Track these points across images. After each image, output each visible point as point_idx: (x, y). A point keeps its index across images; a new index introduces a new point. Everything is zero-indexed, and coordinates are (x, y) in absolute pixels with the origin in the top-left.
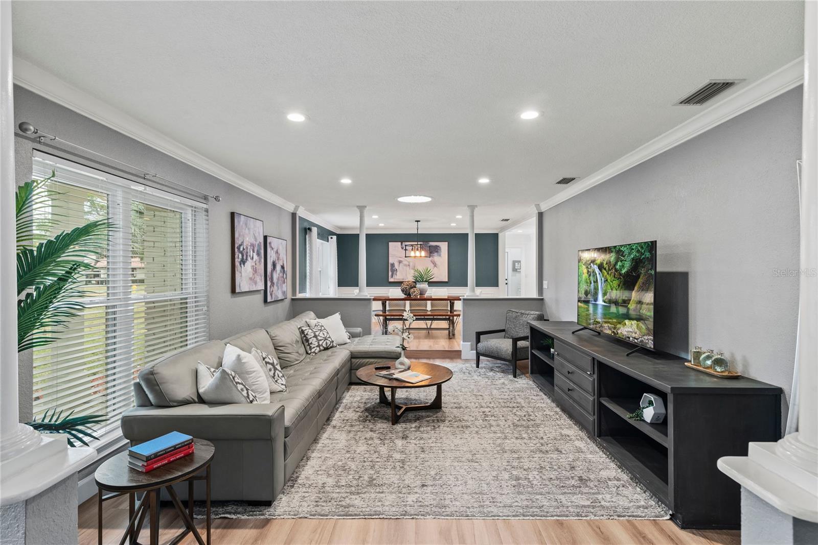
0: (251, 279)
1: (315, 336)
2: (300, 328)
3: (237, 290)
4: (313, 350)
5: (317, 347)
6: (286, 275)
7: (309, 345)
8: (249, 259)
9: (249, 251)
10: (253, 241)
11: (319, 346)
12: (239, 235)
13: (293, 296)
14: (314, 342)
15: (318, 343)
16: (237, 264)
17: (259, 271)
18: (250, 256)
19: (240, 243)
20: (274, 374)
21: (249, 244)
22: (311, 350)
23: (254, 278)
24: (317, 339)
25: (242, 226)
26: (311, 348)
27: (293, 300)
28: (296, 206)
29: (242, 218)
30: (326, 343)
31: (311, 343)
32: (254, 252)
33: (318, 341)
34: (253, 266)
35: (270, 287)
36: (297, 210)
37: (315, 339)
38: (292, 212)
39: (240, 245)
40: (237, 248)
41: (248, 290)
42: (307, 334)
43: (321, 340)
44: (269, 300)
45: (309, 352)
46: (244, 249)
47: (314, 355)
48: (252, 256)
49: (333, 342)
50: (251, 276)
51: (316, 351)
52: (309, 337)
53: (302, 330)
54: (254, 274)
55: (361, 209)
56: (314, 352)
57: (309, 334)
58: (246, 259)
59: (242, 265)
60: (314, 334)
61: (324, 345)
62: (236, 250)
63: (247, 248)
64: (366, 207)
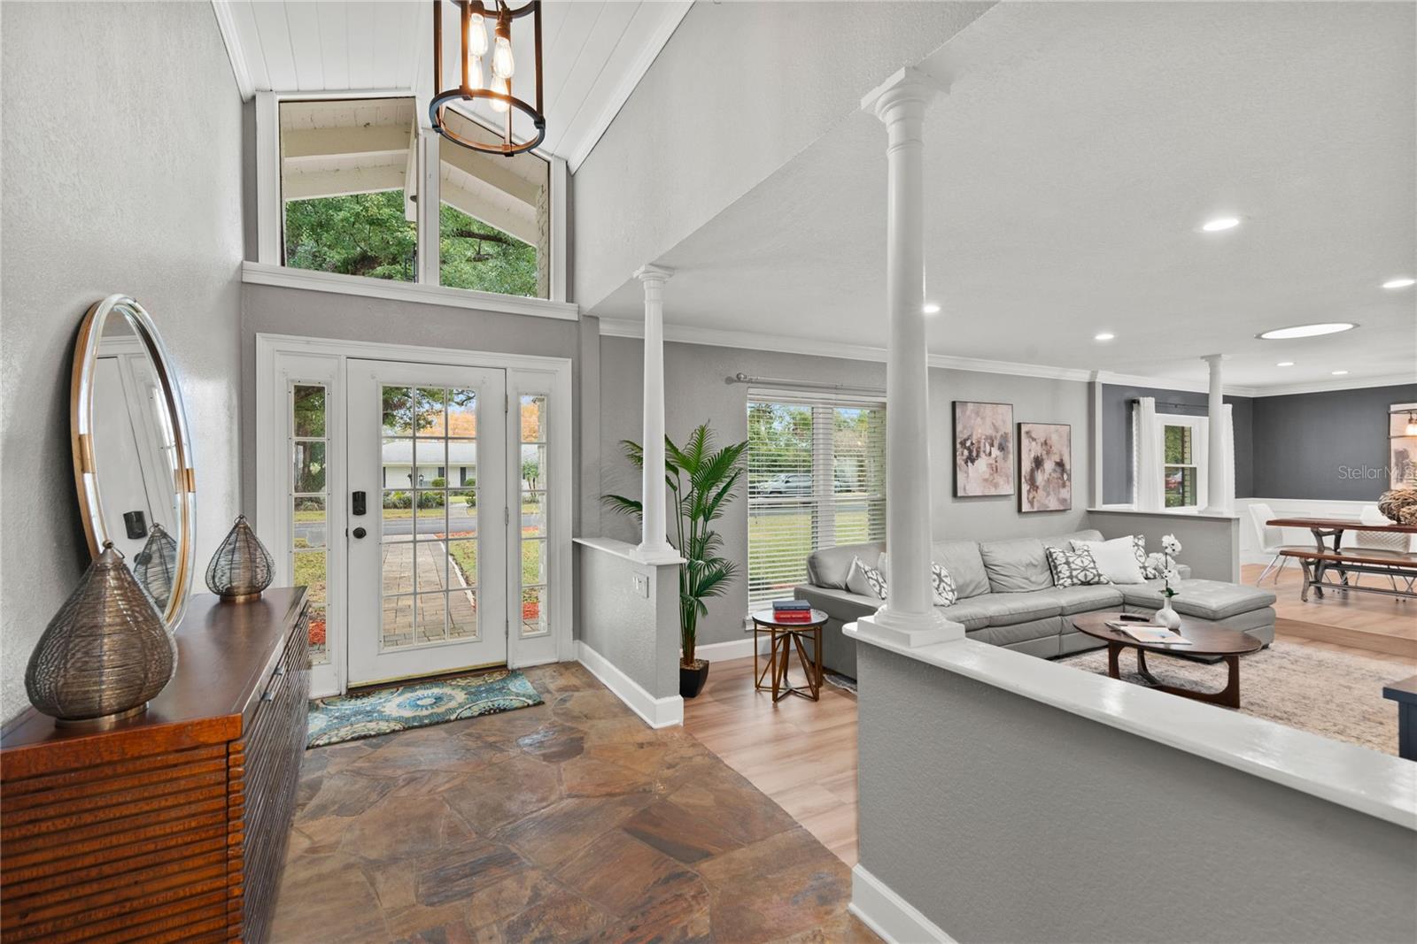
0: (986, 480)
1: (1067, 563)
2: (1048, 549)
3: (959, 495)
4: (1061, 582)
5: (1068, 577)
6: (1069, 476)
7: (1057, 573)
8: (982, 454)
9: (982, 445)
10: (990, 432)
11: (1071, 577)
12: (964, 428)
13: (1090, 507)
14: (1064, 570)
15: (1071, 573)
16: (960, 461)
17: (1003, 470)
18: (984, 452)
19: (965, 436)
20: (939, 585)
21: (984, 437)
22: (1058, 580)
23: (994, 479)
24: (1069, 567)
25: (969, 417)
26: (1059, 579)
27: (1089, 512)
28: (1093, 372)
29: (970, 406)
30: (1086, 575)
31: (1060, 572)
32: (992, 445)
33: (1071, 570)
34: (991, 464)
35: (1029, 491)
36: (1096, 378)
37: (1066, 566)
38: (1087, 380)
39: (965, 440)
40: (961, 443)
41: (980, 494)
42: (1056, 559)
43: (1075, 569)
44: (1025, 507)
45: (1056, 583)
46: (972, 444)
47: (1061, 587)
48: (988, 451)
49: (1099, 575)
50: (987, 476)
51: (1066, 584)
52: (1058, 563)
53: (1050, 552)
54: (991, 474)
55: (1213, 360)
56: (1062, 585)
57: (1058, 558)
58: (978, 456)
59: (969, 464)
60: (1067, 559)
61: (1081, 577)
62: (958, 446)
63: (979, 442)
64: (1219, 356)
